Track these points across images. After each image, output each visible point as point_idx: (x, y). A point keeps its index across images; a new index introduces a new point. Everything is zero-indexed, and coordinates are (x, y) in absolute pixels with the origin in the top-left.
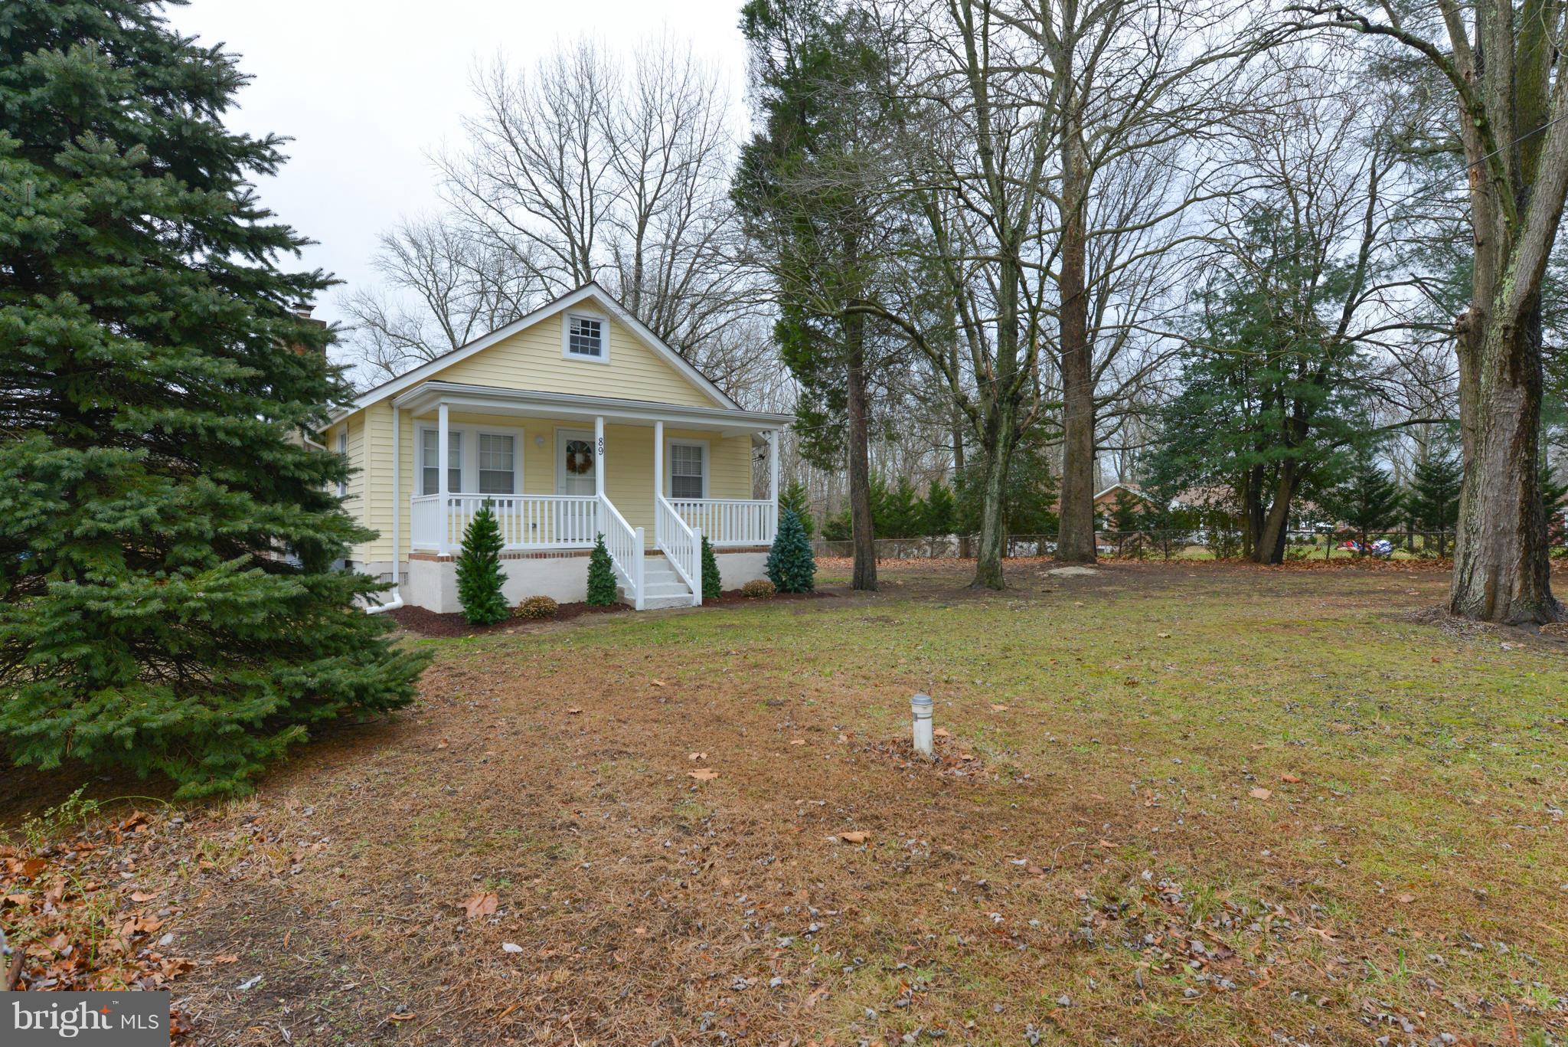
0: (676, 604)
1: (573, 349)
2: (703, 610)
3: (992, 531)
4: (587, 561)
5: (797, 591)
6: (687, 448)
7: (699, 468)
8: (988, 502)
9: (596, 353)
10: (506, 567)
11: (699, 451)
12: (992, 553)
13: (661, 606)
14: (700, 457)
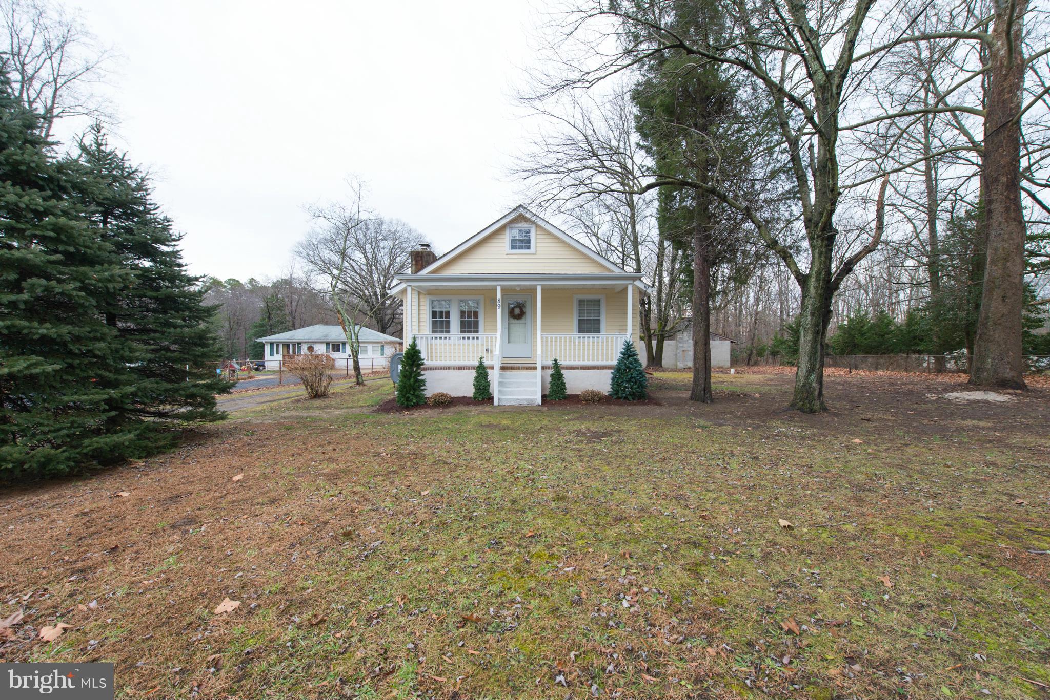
0: (524, 403)
1: (513, 247)
2: (540, 408)
3: (807, 359)
4: (473, 374)
5: (626, 398)
6: (589, 301)
7: (598, 313)
8: (802, 333)
9: (529, 248)
10: (426, 376)
11: (598, 302)
12: (807, 378)
13: (513, 403)
14: (599, 306)
